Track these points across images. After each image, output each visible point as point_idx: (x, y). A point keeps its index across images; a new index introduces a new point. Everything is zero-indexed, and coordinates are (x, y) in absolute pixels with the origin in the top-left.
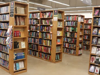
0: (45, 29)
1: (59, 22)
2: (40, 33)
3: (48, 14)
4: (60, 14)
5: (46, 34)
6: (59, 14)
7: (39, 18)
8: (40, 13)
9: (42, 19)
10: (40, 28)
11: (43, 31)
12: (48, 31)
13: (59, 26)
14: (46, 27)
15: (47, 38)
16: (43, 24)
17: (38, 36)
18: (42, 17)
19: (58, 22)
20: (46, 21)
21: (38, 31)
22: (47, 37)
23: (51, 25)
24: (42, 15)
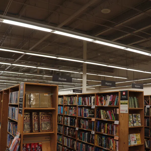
0: (106, 128)
1: (134, 115)
2: (96, 135)
3: (109, 98)
4: (135, 98)
5: (108, 139)
6: (132, 98)
7: (93, 107)
8: (95, 97)
9: (99, 108)
10: (97, 125)
11: (101, 131)
12: (111, 134)
13: (132, 125)
14: (108, 125)
15: (109, 147)
16: (102, 118)
17: (93, 142)
18: (100, 105)
19: (131, 115)
20: (106, 112)
21: (93, 132)
22: (109, 145)
23: (116, 122)
24: (100, 100)
